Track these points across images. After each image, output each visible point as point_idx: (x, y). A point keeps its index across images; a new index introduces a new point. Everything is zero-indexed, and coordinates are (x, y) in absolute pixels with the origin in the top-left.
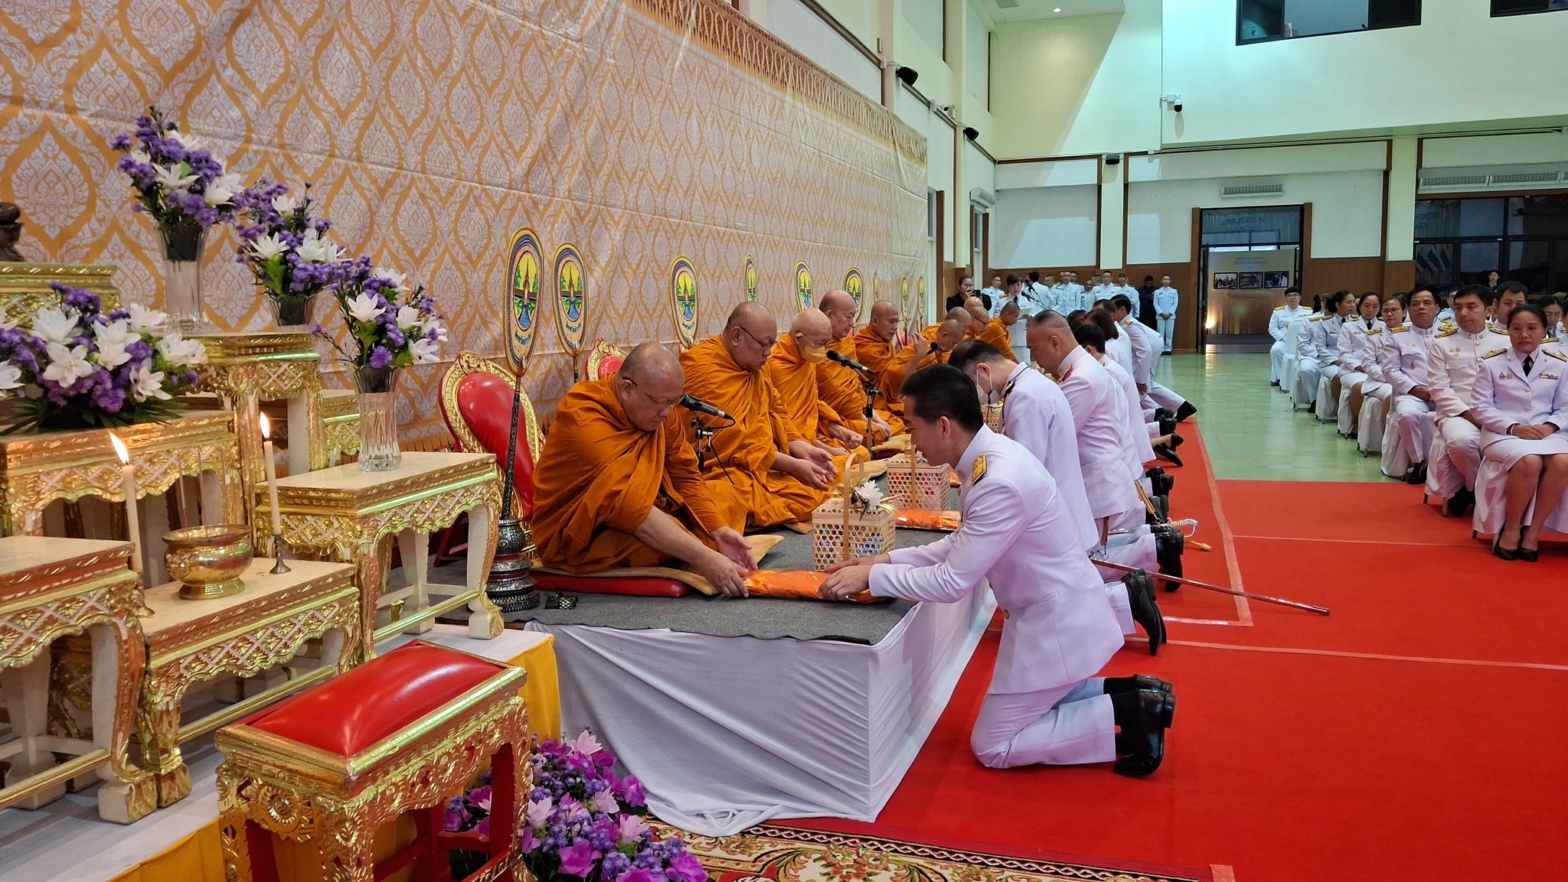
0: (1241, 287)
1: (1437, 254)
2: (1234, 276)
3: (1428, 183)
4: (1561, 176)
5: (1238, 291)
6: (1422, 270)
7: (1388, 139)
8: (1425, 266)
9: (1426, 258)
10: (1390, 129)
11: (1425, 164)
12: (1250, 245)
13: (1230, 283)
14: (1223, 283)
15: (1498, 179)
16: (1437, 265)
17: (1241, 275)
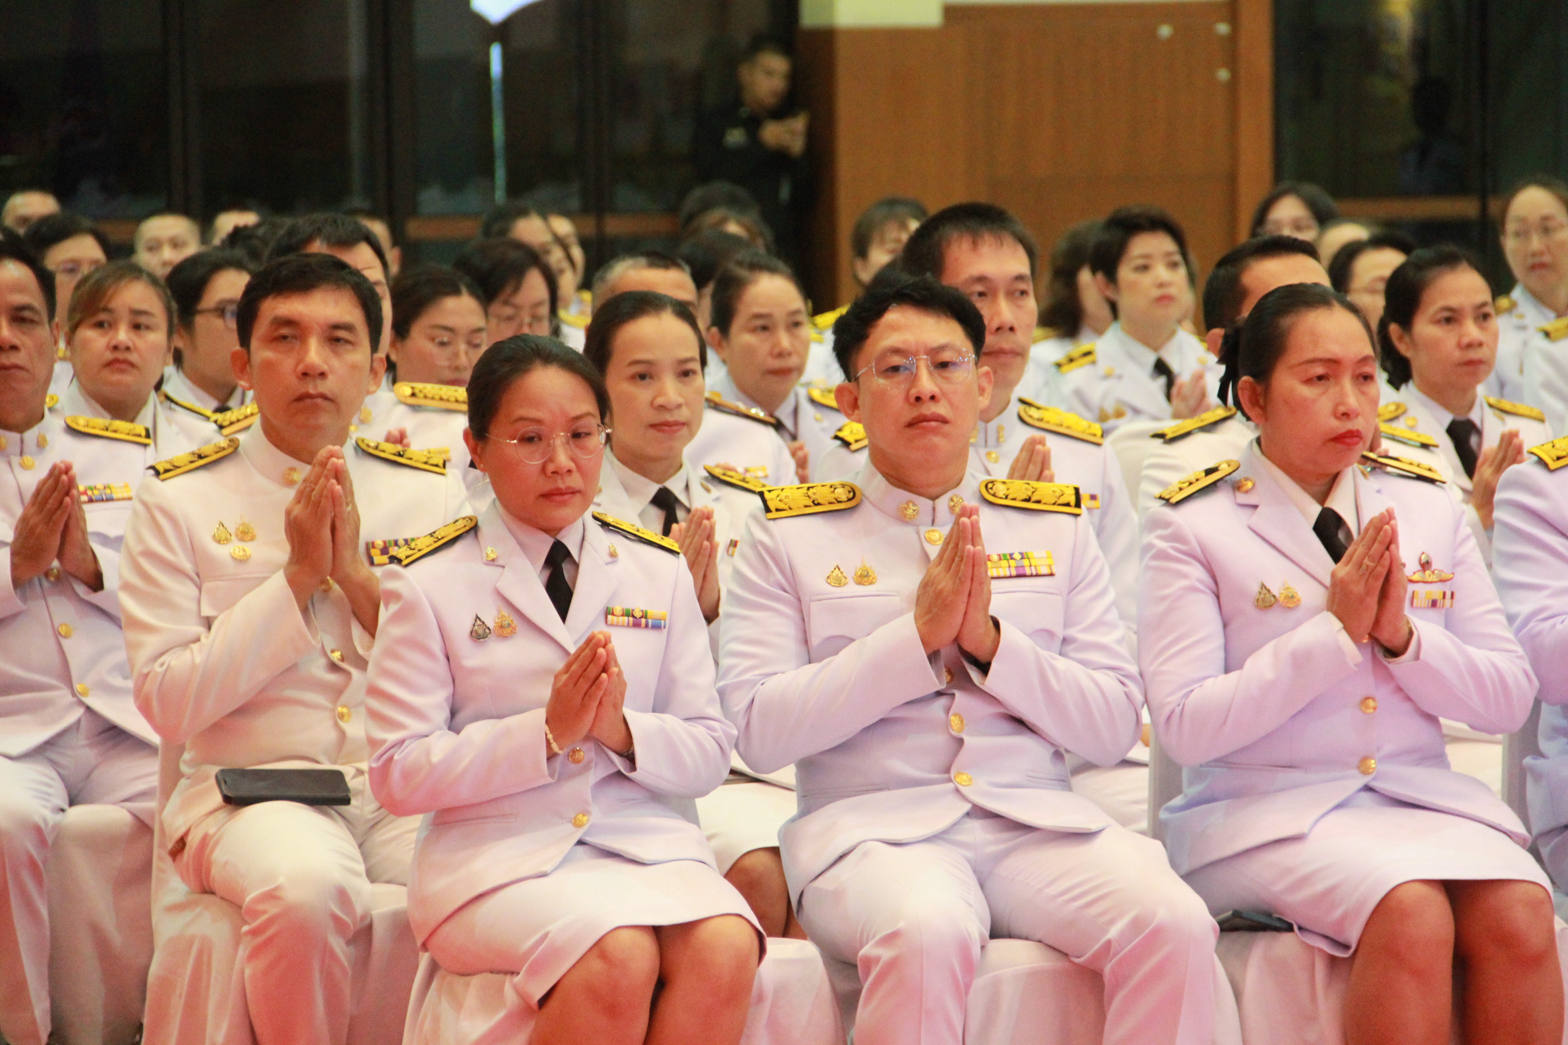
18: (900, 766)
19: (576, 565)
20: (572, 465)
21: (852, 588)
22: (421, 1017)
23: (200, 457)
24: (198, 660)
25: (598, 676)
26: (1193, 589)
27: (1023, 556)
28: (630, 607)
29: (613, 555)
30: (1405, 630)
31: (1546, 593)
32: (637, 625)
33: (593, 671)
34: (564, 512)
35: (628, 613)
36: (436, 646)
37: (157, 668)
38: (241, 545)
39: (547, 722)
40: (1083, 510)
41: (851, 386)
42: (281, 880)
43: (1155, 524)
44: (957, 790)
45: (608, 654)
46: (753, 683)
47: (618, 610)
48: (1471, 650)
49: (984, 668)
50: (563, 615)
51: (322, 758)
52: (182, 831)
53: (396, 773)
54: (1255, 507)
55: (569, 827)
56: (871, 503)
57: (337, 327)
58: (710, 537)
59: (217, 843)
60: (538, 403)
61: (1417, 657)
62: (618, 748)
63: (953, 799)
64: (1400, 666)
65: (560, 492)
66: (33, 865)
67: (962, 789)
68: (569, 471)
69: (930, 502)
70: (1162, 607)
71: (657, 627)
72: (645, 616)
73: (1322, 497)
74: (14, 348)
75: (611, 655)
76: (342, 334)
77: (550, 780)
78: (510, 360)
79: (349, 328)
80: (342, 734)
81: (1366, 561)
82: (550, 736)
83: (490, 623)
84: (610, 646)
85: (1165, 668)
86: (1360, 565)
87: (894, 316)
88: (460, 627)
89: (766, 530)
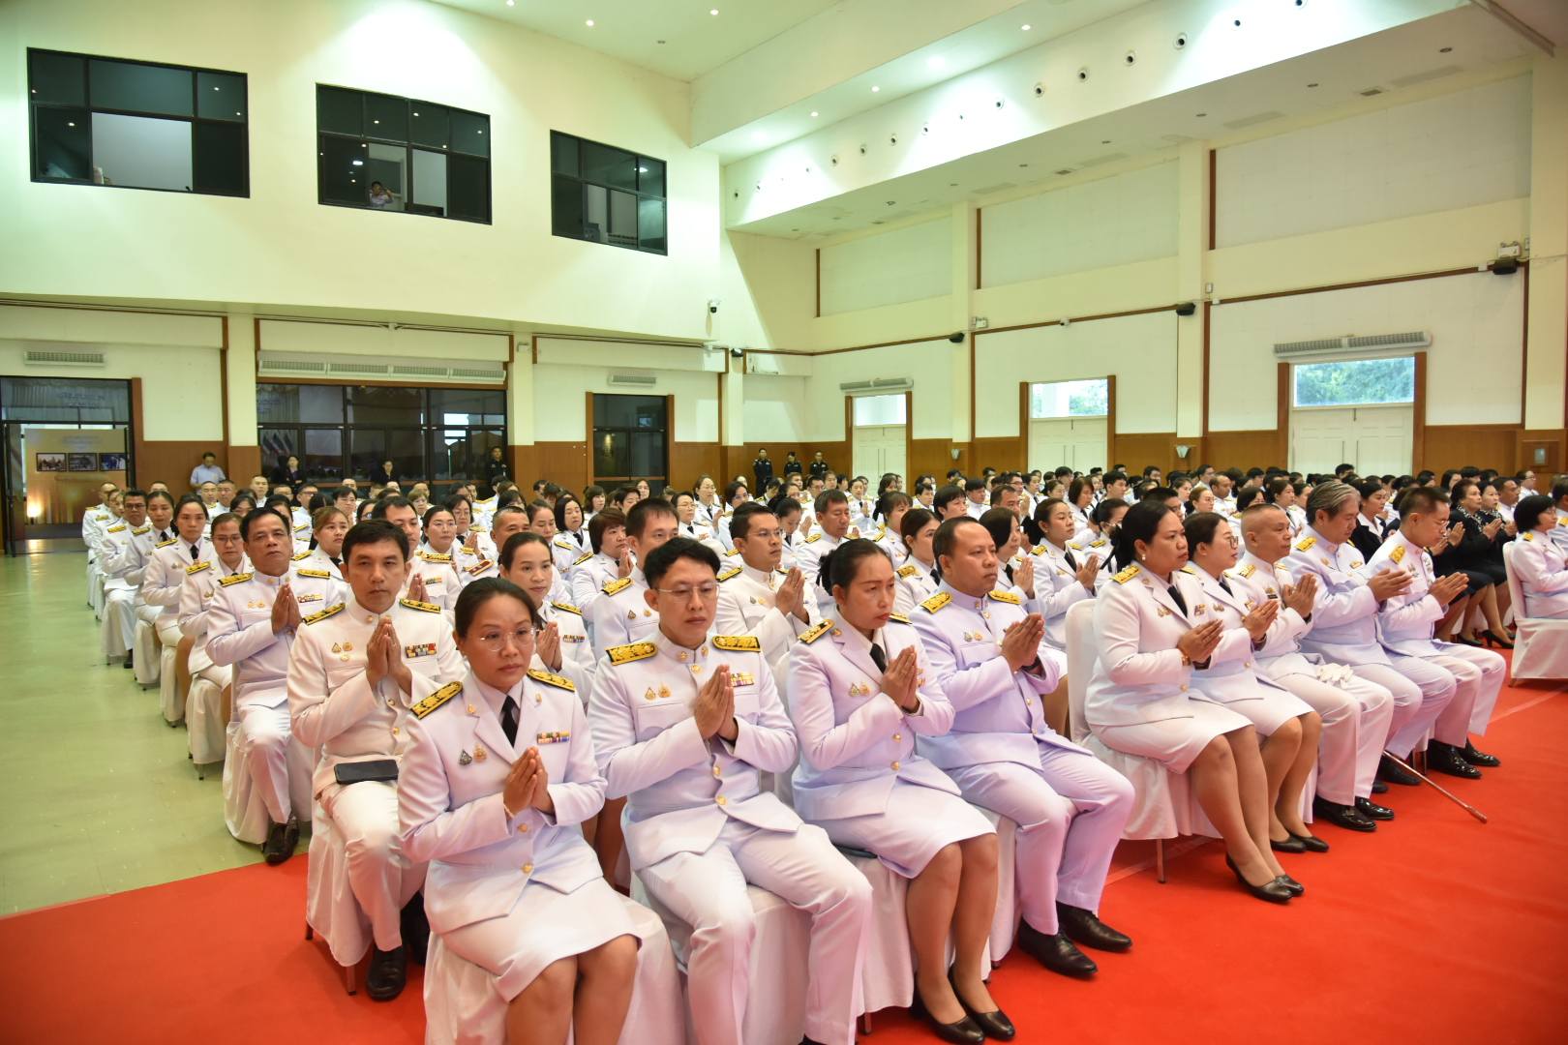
0: (71, 470)
1: (281, 438)
2: (62, 458)
3: (267, 365)
4: (390, 369)
5: (68, 475)
6: (268, 452)
7: (223, 315)
8: (271, 448)
9: (271, 441)
10: (224, 304)
11: (264, 346)
12: (80, 423)
13: (57, 465)
14: (49, 465)
15: (335, 368)
16: (282, 448)
17: (70, 457)
18: (689, 795)
19: (519, 710)
20: (516, 651)
21: (658, 700)
22: (434, 961)
23: (326, 613)
24: (322, 713)
25: (531, 777)
26: (821, 685)
27: (739, 675)
28: (550, 732)
29: (539, 701)
30: (915, 701)
31: (941, 667)
32: (554, 741)
33: (529, 772)
34: (511, 678)
35: (549, 736)
36: (440, 770)
37: (302, 716)
38: (346, 653)
39: (505, 802)
40: (761, 650)
41: (653, 591)
42: (364, 836)
43: (798, 652)
44: (719, 808)
45: (537, 762)
46: (609, 754)
47: (544, 734)
48: (935, 703)
49: (733, 743)
50: (512, 742)
51: (386, 753)
52: (320, 790)
53: (416, 843)
54: (843, 644)
55: (520, 873)
56: (663, 653)
57: (388, 558)
58: (556, 634)
59: (334, 803)
60: (496, 616)
61: (922, 714)
62: (546, 809)
63: (718, 813)
64: (914, 718)
65: (509, 667)
66: (279, 756)
67: (723, 807)
68: (516, 655)
69: (693, 652)
70: (807, 694)
71: (565, 740)
72: (558, 735)
73: (871, 636)
74: (275, 545)
75: (539, 762)
76: (391, 560)
77: (510, 837)
78: (480, 591)
79: (394, 557)
80: (395, 742)
81: (903, 671)
82: (508, 810)
83: (471, 754)
84: (538, 757)
85: (811, 725)
86: (900, 672)
87: (681, 563)
88: (454, 758)
89: (612, 671)
